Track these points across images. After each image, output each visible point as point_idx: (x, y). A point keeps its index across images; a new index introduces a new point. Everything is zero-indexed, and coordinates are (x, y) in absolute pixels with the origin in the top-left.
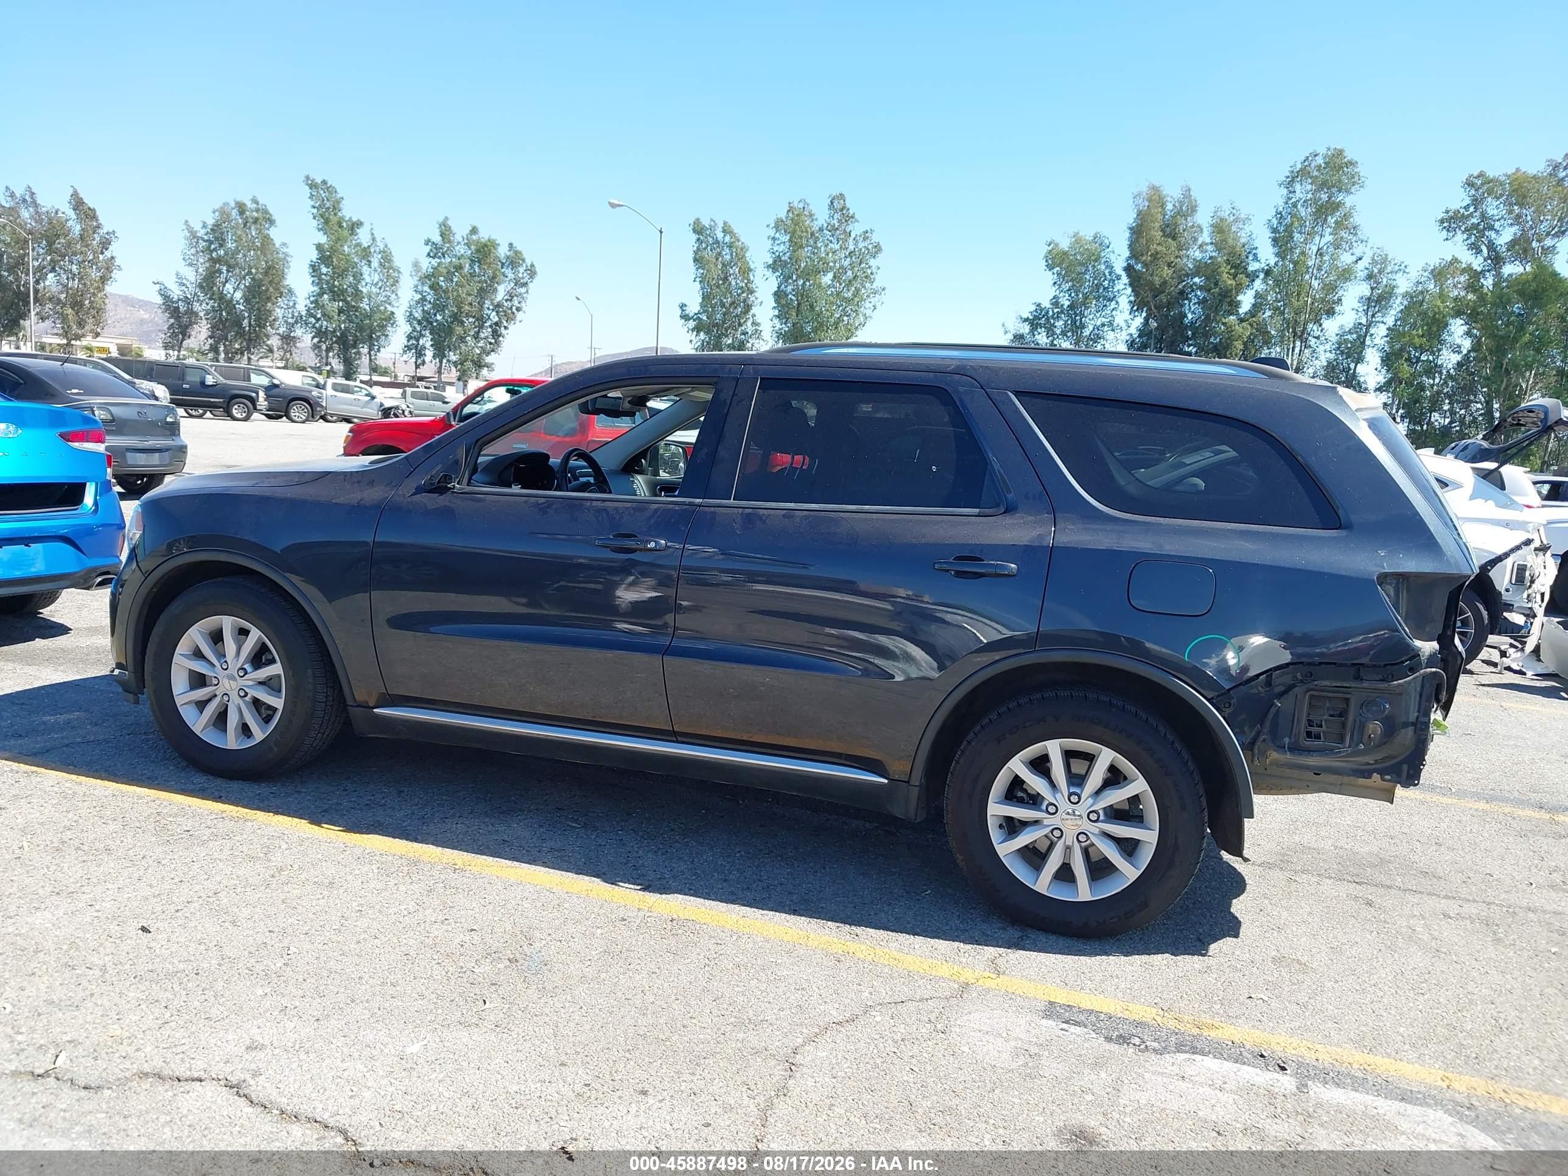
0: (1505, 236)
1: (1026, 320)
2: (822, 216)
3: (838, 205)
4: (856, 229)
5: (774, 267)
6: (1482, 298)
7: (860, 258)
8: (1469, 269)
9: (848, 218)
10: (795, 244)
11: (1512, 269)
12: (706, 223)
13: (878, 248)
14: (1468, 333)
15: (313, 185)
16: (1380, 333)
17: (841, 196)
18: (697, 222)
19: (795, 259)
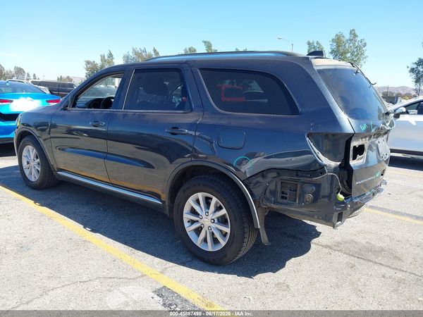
1: (416, 63)
2: (347, 36)
3: (353, 33)
4: (358, 39)
5: (331, 53)
7: (359, 48)
9: (355, 36)
10: (338, 46)
12: (311, 42)
13: (365, 45)
15: (205, 42)
17: (354, 30)
18: (308, 41)
19: (338, 51)
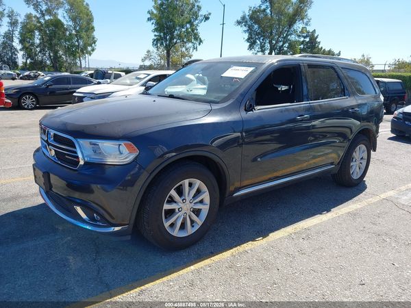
0: (44, 7)
6: (42, 25)
8: (35, 16)
11: (47, 18)
14: (39, 35)
16: (17, 34)
